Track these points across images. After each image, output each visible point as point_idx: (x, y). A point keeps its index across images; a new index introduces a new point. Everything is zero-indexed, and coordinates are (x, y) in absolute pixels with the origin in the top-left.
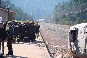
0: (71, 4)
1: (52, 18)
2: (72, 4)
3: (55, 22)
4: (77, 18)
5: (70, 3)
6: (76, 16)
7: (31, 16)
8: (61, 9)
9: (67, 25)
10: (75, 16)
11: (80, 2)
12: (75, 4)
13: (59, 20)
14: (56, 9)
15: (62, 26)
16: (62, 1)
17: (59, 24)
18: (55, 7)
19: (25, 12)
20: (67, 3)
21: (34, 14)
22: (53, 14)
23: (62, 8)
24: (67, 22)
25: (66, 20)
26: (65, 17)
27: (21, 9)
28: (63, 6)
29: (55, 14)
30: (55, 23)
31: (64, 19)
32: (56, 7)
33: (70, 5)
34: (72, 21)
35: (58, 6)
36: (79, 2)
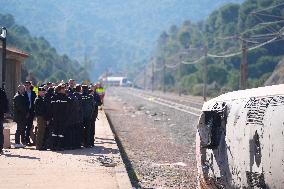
0: (210, 28)
1: (150, 72)
2: (215, 29)
3: (159, 86)
4: (230, 72)
5: (207, 26)
6: (229, 68)
7: (83, 65)
8: (179, 43)
9: (199, 94)
10: (225, 67)
11: (240, 21)
12: (224, 29)
13: (172, 78)
14: (164, 42)
15: (182, 98)
16: (183, 20)
17: (172, 91)
18: (162, 36)
19: (61, 54)
20: (200, 25)
21: (92, 58)
22: (152, 59)
23: (181, 40)
24: (198, 85)
25: (196, 80)
26: (191, 69)
27: (48, 43)
28: (186, 35)
29: (159, 59)
30: (160, 89)
31: (188, 77)
32: (165, 36)
33: (208, 31)
34: (214, 83)
35: (168, 33)
36: (236, 22)
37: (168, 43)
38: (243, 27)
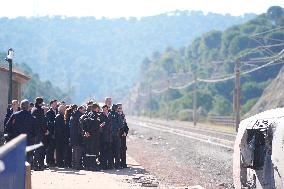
0: (193, 54)
2: (198, 55)
4: (215, 98)
5: (190, 52)
6: (214, 94)
7: (66, 92)
8: (162, 69)
9: (186, 120)
10: (209, 93)
11: (223, 46)
12: (207, 54)
13: (156, 103)
14: (146, 69)
15: (171, 123)
16: (165, 46)
17: (158, 116)
18: (144, 62)
19: (43, 79)
20: (182, 51)
21: (75, 84)
22: (134, 85)
23: (165, 66)
24: (185, 111)
25: (181, 106)
26: (176, 95)
27: (30, 69)
28: (169, 61)
29: (142, 85)
30: (145, 115)
31: (173, 102)
32: (147, 62)
33: (190, 56)
34: (200, 108)
35: (151, 59)
36: (219, 48)
37: (150, 70)
38: (226, 53)
